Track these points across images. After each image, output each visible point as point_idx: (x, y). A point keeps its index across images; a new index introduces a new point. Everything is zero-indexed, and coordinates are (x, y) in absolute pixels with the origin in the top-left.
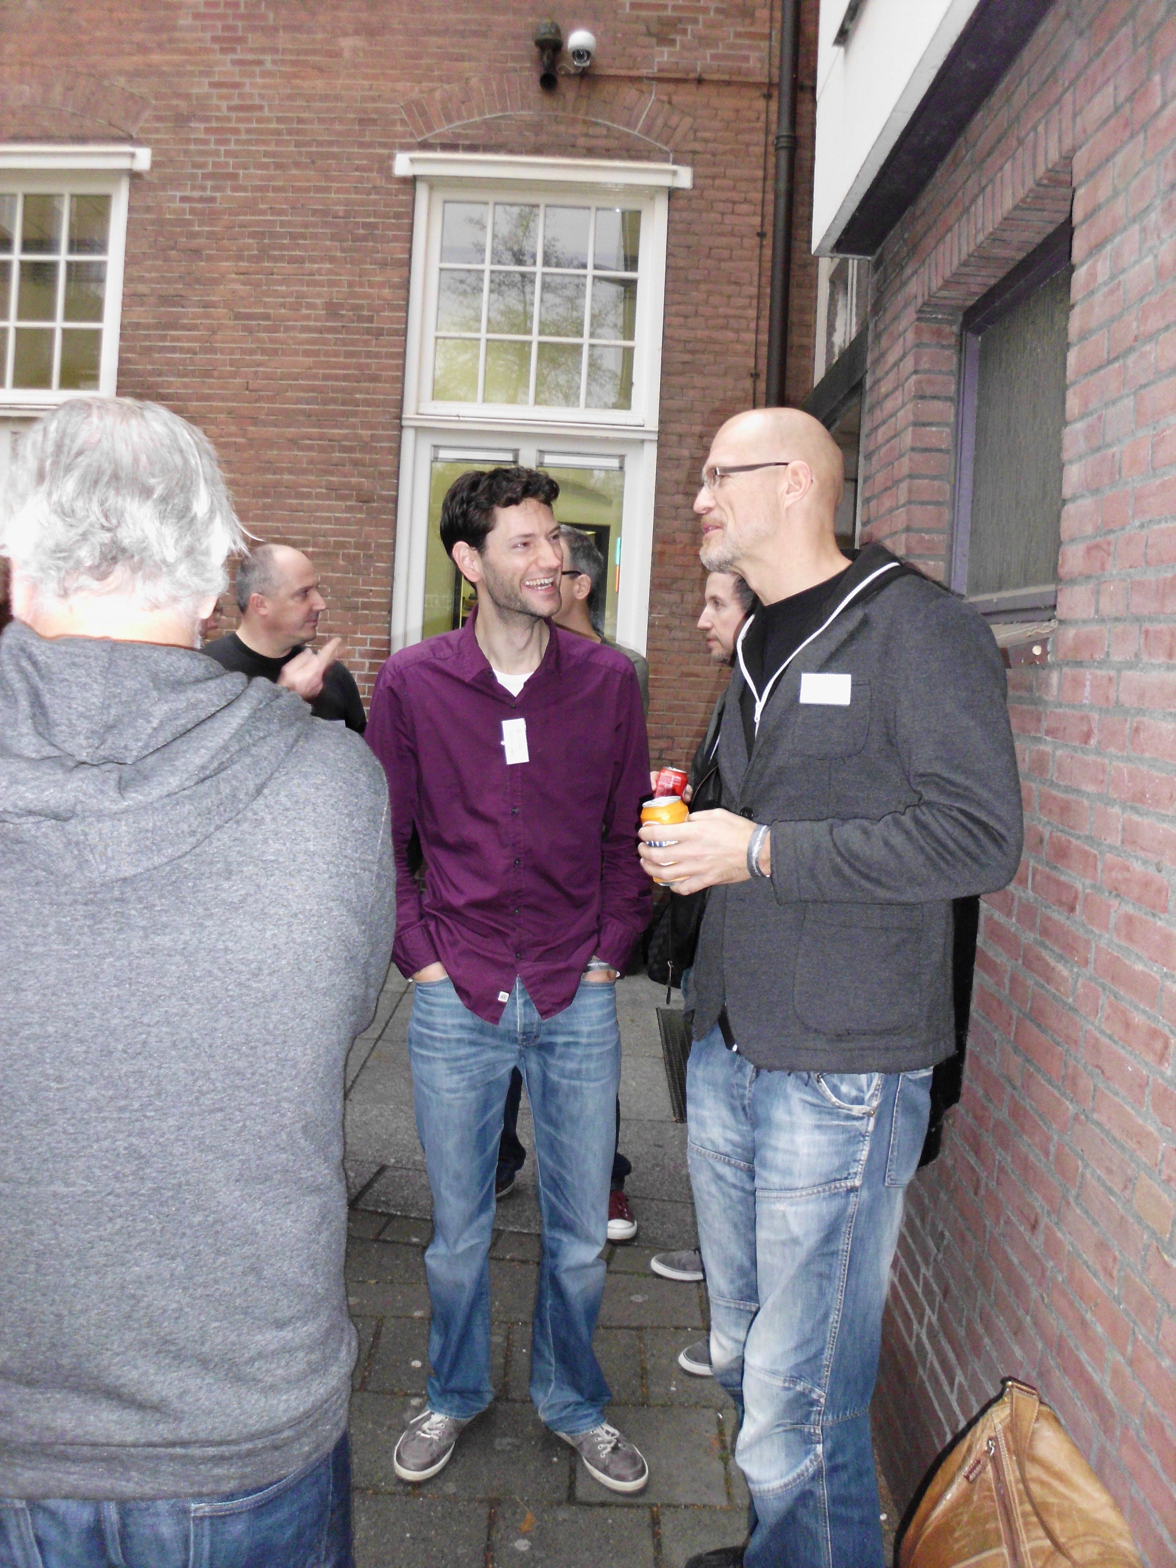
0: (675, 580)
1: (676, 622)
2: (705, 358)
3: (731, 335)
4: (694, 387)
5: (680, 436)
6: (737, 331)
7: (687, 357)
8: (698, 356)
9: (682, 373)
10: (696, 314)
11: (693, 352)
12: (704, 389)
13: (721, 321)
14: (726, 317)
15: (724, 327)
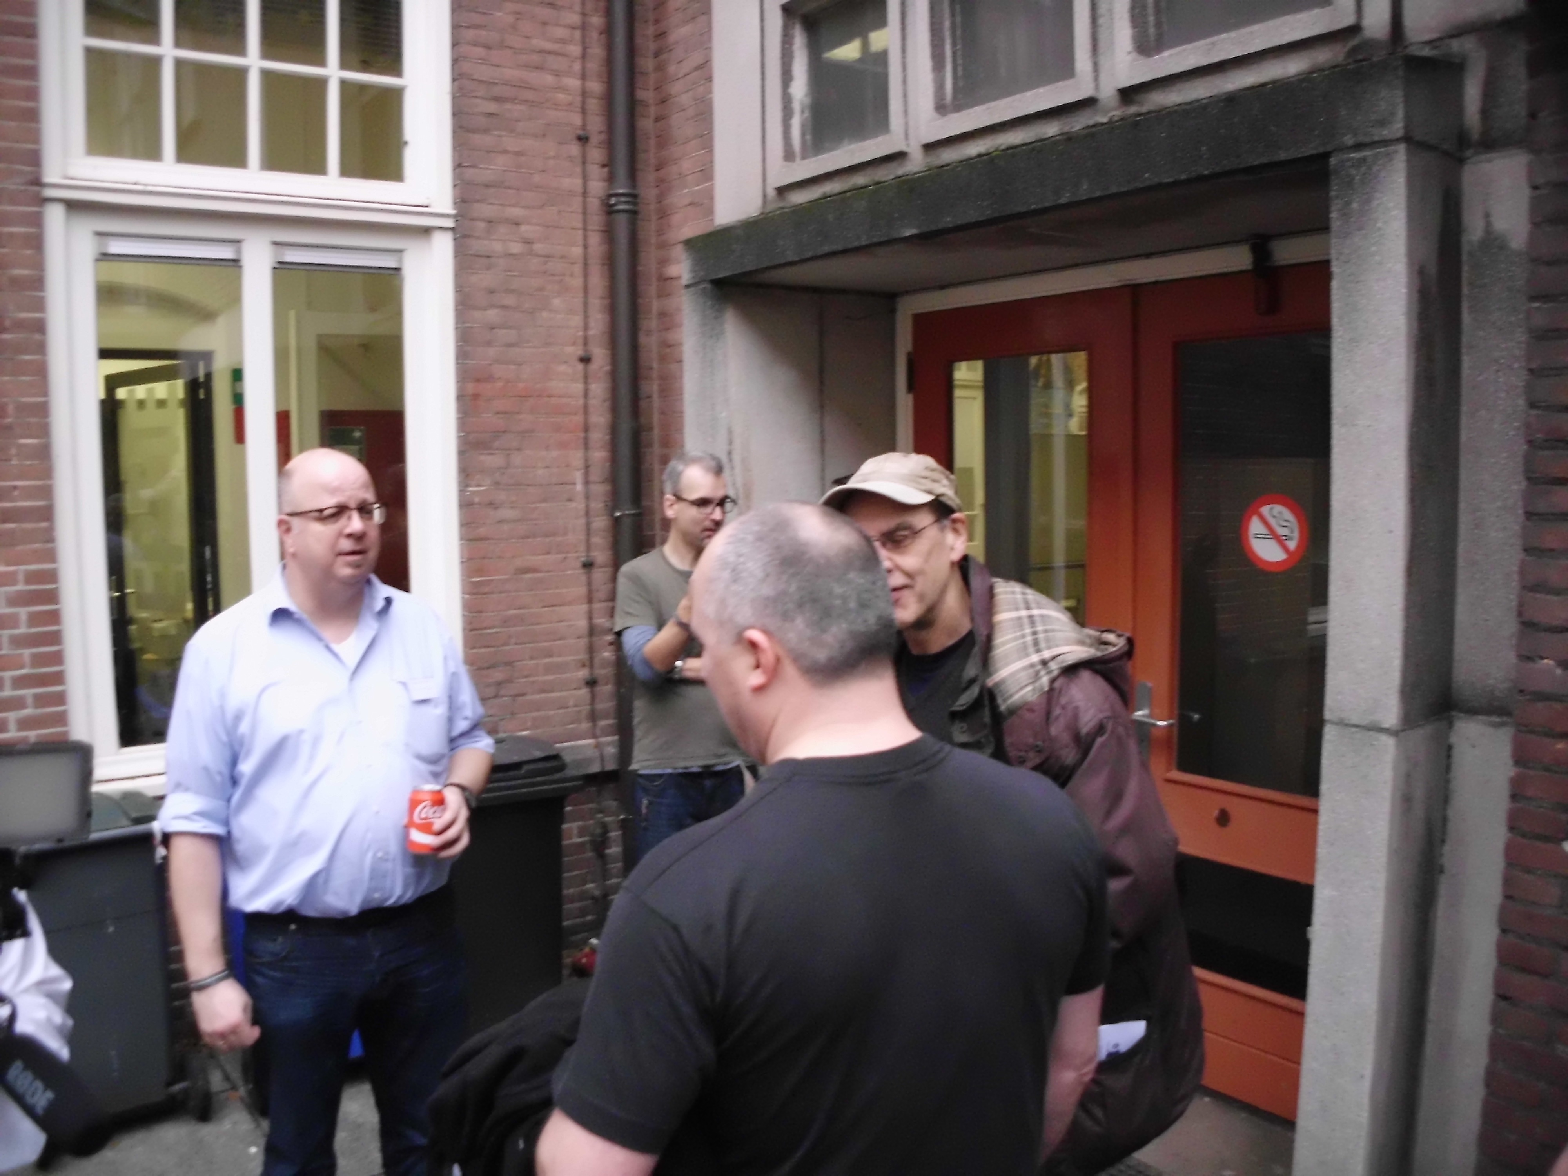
0: (498, 433)
1: (501, 496)
2: (516, 110)
3: (549, 79)
4: (505, 152)
5: (490, 222)
6: (557, 74)
7: (492, 107)
8: (508, 106)
9: (486, 131)
10: (502, 45)
11: (497, 99)
12: (518, 154)
13: (535, 58)
14: (541, 52)
15: (539, 68)
